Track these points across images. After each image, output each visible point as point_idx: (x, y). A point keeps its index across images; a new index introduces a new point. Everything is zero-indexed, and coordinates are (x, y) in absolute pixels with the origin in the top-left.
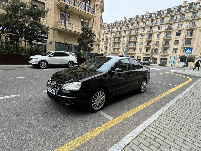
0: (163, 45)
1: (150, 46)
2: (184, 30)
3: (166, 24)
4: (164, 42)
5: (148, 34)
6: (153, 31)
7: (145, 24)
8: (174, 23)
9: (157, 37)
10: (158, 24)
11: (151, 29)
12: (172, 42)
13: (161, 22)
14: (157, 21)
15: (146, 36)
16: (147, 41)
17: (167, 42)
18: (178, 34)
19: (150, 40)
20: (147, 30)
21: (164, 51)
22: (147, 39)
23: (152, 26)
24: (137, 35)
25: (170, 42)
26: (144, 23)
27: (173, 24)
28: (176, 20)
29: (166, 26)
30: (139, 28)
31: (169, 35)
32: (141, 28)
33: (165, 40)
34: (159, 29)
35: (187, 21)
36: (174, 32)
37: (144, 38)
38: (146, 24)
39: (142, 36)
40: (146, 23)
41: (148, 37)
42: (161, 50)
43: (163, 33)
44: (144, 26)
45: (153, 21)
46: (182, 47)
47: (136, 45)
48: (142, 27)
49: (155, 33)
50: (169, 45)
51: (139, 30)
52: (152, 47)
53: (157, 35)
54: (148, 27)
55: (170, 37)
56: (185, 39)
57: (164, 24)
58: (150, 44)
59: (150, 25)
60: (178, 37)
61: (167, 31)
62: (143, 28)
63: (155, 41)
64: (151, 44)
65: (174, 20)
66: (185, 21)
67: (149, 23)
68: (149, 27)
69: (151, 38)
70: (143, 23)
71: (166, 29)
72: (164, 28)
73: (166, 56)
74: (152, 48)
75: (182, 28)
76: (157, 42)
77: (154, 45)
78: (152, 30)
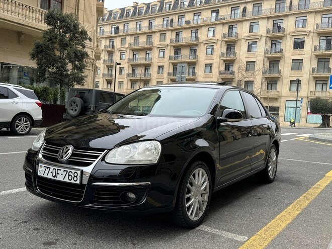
0: (265, 73)
1: (233, 73)
2: (312, 34)
3: (268, 18)
4: (267, 64)
5: (224, 43)
6: (237, 34)
7: (214, 15)
8: (287, 16)
9: (249, 49)
10: (249, 15)
11: (231, 28)
12: (286, 65)
13: (256, 13)
14: (245, 10)
15: (220, 48)
16: (224, 61)
17: (274, 62)
18: (299, 45)
19: (232, 57)
20: (221, 31)
21: (270, 86)
22: (222, 54)
23: (234, 22)
24: (196, 45)
25: (281, 64)
26: (212, 12)
27: (285, 19)
28: (290, 10)
29: (267, 24)
30: (201, 26)
31: (278, 46)
32: (206, 25)
33: (269, 58)
34: (251, 30)
35: (316, 12)
36: (288, 38)
37: (215, 53)
38: (217, 15)
39: (210, 46)
40: (217, 12)
41: (224, 50)
42: (262, 84)
43: (263, 40)
44: (213, 20)
45: (234, 8)
46: (311, 78)
47: (196, 71)
48: (208, 22)
49: (243, 41)
50: (279, 72)
51: (200, 31)
52: (238, 76)
53: (249, 45)
54: (223, 24)
55: (281, 51)
56: (317, 56)
57: (263, 18)
58: (231, 69)
59: (228, 19)
60: (299, 51)
61: (271, 35)
62: (210, 25)
63: (244, 60)
64: (235, 68)
65: (287, 9)
66: (311, 12)
67: (225, 12)
68: (227, 23)
69: (235, 54)
70: (210, 12)
71: (268, 31)
72: (263, 28)
73: (276, 99)
74: (237, 79)
75: (305, 29)
76: (250, 64)
77: (244, 73)
78: (234, 30)
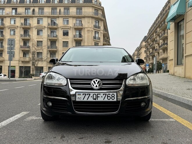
0: (48, 48)
1: (29, 47)
2: (72, 29)
3: (48, 17)
4: (49, 43)
5: (22, 29)
6: (30, 24)
7: (14, 11)
8: (58, 17)
9: (38, 34)
10: (37, 14)
11: (26, 20)
12: (60, 44)
13: (40, 13)
14: (34, 10)
15: (19, 32)
16: (23, 39)
17: (53, 42)
18: (66, 34)
19: (27, 38)
20: (19, 22)
21: (52, 56)
22: (21, 36)
23: (27, 17)
24: (3, 28)
25: (57, 43)
26: (13, 9)
27: (57, 19)
28: (60, 14)
29: (48, 20)
30: (6, 17)
31: (54, 33)
32: (9, 17)
33: (50, 40)
34: (38, 23)
35: (73, 17)
36: (60, 30)
37: (16, 34)
38: (16, 11)
39: (13, 29)
40: (16, 9)
41: (22, 33)
42: (47, 54)
43: (46, 29)
44: (14, 14)
45: (27, 8)
47: (4, 45)
48: (10, 15)
49: (34, 29)
50: (56, 48)
51: (5, 19)
52: (32, 49)
53: (38, 32)
54: (21, 17)
55: (57, 36)
56: (75, 40)
57: (45, 17)
58: (28, 45)
59: (24, 15)
60: (66, 37)
61: (50, 26)
62: (11, 17)
63: (36, 40)
64: (30, 44)
65: (58, 13)
66: (71, 17)
67: (21, 10)
68: (23, 17)
69: (29, 36)
70: (11, 9)
71: (49, 24)
72: (45, 22)
74: (32, 51)
75: (68, 25)
76: (39, 43)
77: (36, 47)
78: (28, 22)
